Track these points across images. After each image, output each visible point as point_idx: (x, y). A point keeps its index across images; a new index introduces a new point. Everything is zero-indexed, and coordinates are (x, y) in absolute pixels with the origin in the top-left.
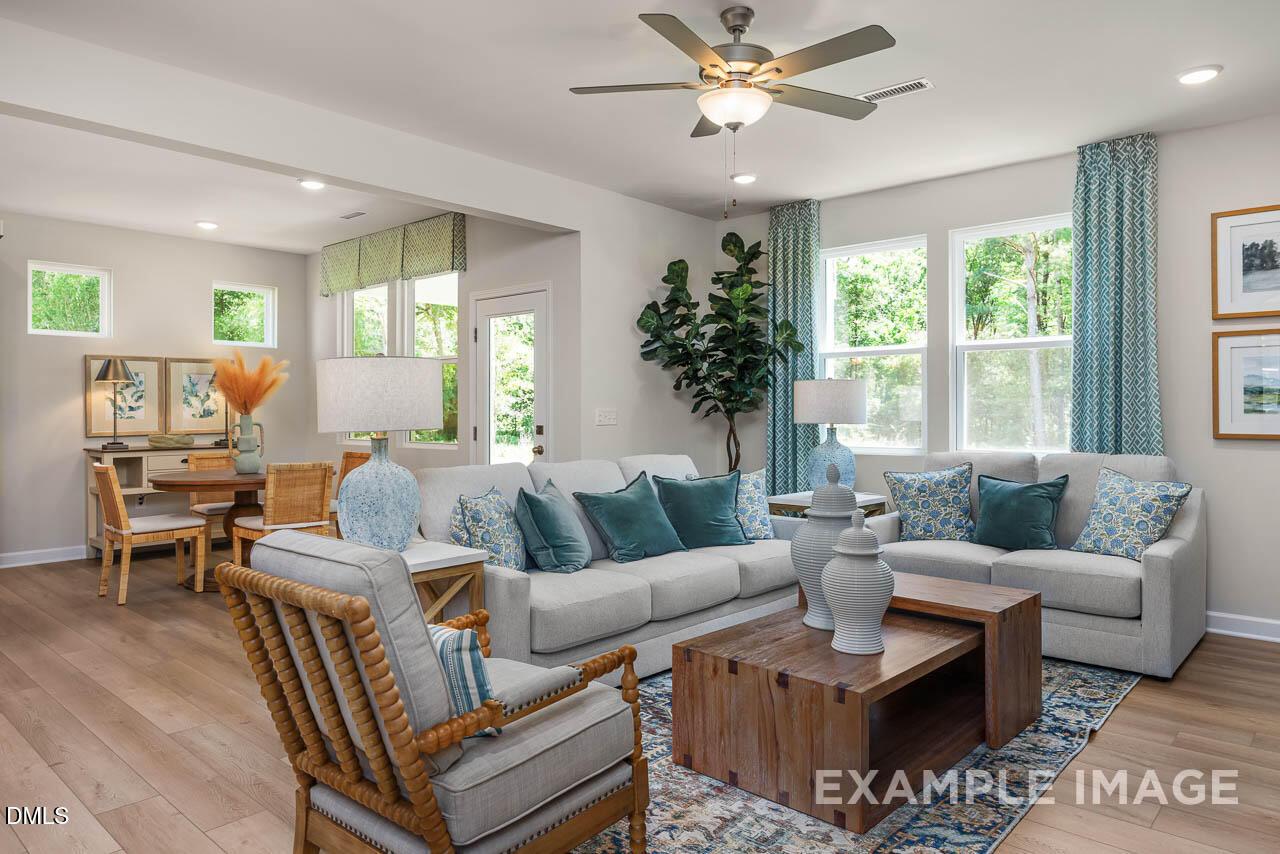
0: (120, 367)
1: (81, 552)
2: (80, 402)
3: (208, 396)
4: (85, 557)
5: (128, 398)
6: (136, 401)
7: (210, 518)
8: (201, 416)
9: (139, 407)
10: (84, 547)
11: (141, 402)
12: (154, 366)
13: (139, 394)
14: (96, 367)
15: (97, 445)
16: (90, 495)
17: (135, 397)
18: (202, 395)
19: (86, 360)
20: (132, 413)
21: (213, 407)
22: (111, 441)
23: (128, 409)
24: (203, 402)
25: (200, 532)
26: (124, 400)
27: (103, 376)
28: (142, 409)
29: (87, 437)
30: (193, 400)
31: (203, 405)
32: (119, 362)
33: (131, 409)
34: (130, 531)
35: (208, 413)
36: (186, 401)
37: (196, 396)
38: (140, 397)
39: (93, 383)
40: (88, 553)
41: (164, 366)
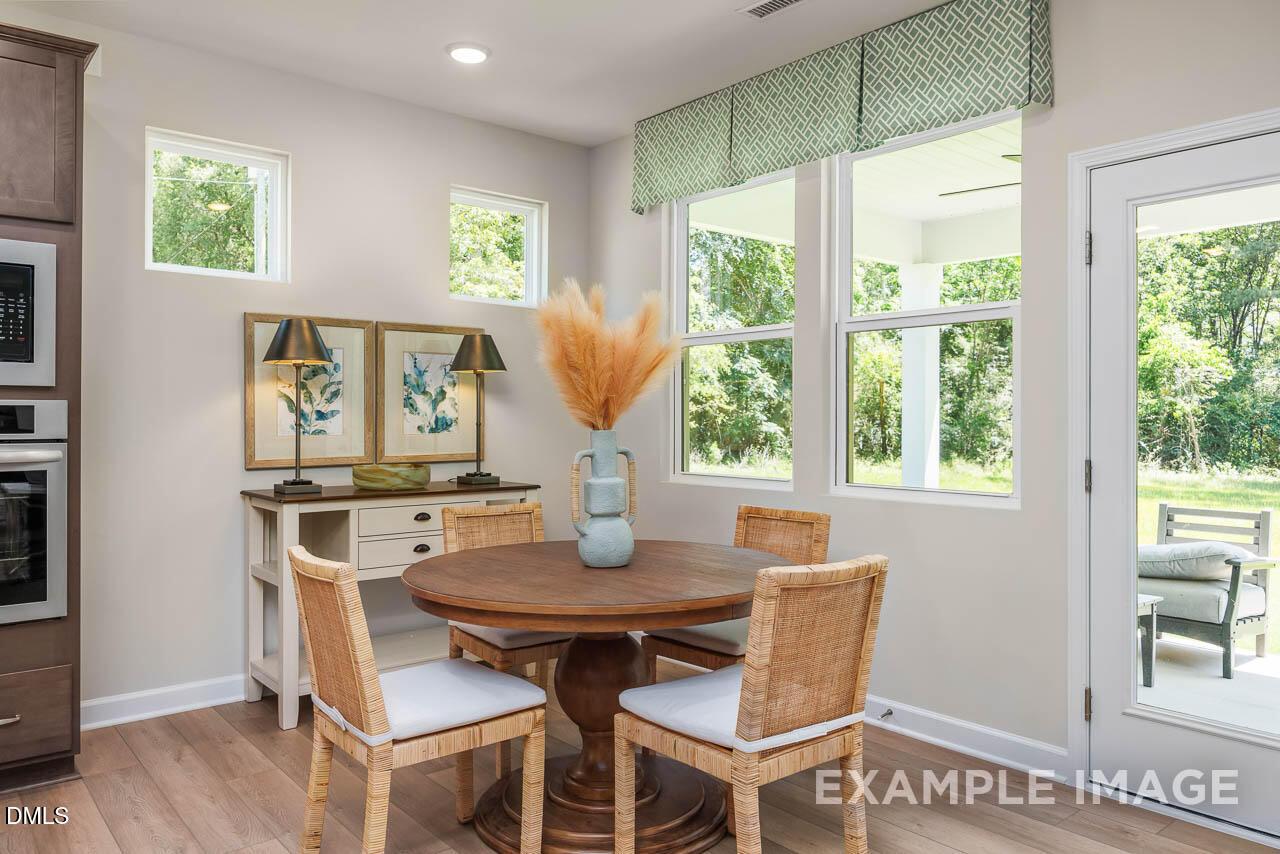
0: (307, 333)
1: (235, 690)
2: (234, 403)
3: (443, 393)
4: (241, 697)
5: (316, 394)
6: (329, 401)
7: (510, 655)
8: (432, 431)
9: (333, 413)
10: (240, 677)
11: (336, 405)
12: (358, 337)
13: (333, 388)
14: (265, 335)
15: (266, 482)
16: (251, 578)
17: (327, 395)
18: (432, 390)
19: (249, 320)
20: (321, 424)
21: (451, 414)
22: (291, 476)
23: (314, 416)
24: (435, 403)
25: (536, 725)
26: (310, 399)
27: (278, 351)
28: (338, 417)
29: (248, 470)
30: (421, 401)
31: (435, 409)
32: (305, 324)
33: (321, 415)
34: (389, 737)
35: (441, 425)
36: (409, 404)
37: (425, 393)
38: (335, 394)
39: (260, 366)
40: (247, 691)
41: (375, 334)
